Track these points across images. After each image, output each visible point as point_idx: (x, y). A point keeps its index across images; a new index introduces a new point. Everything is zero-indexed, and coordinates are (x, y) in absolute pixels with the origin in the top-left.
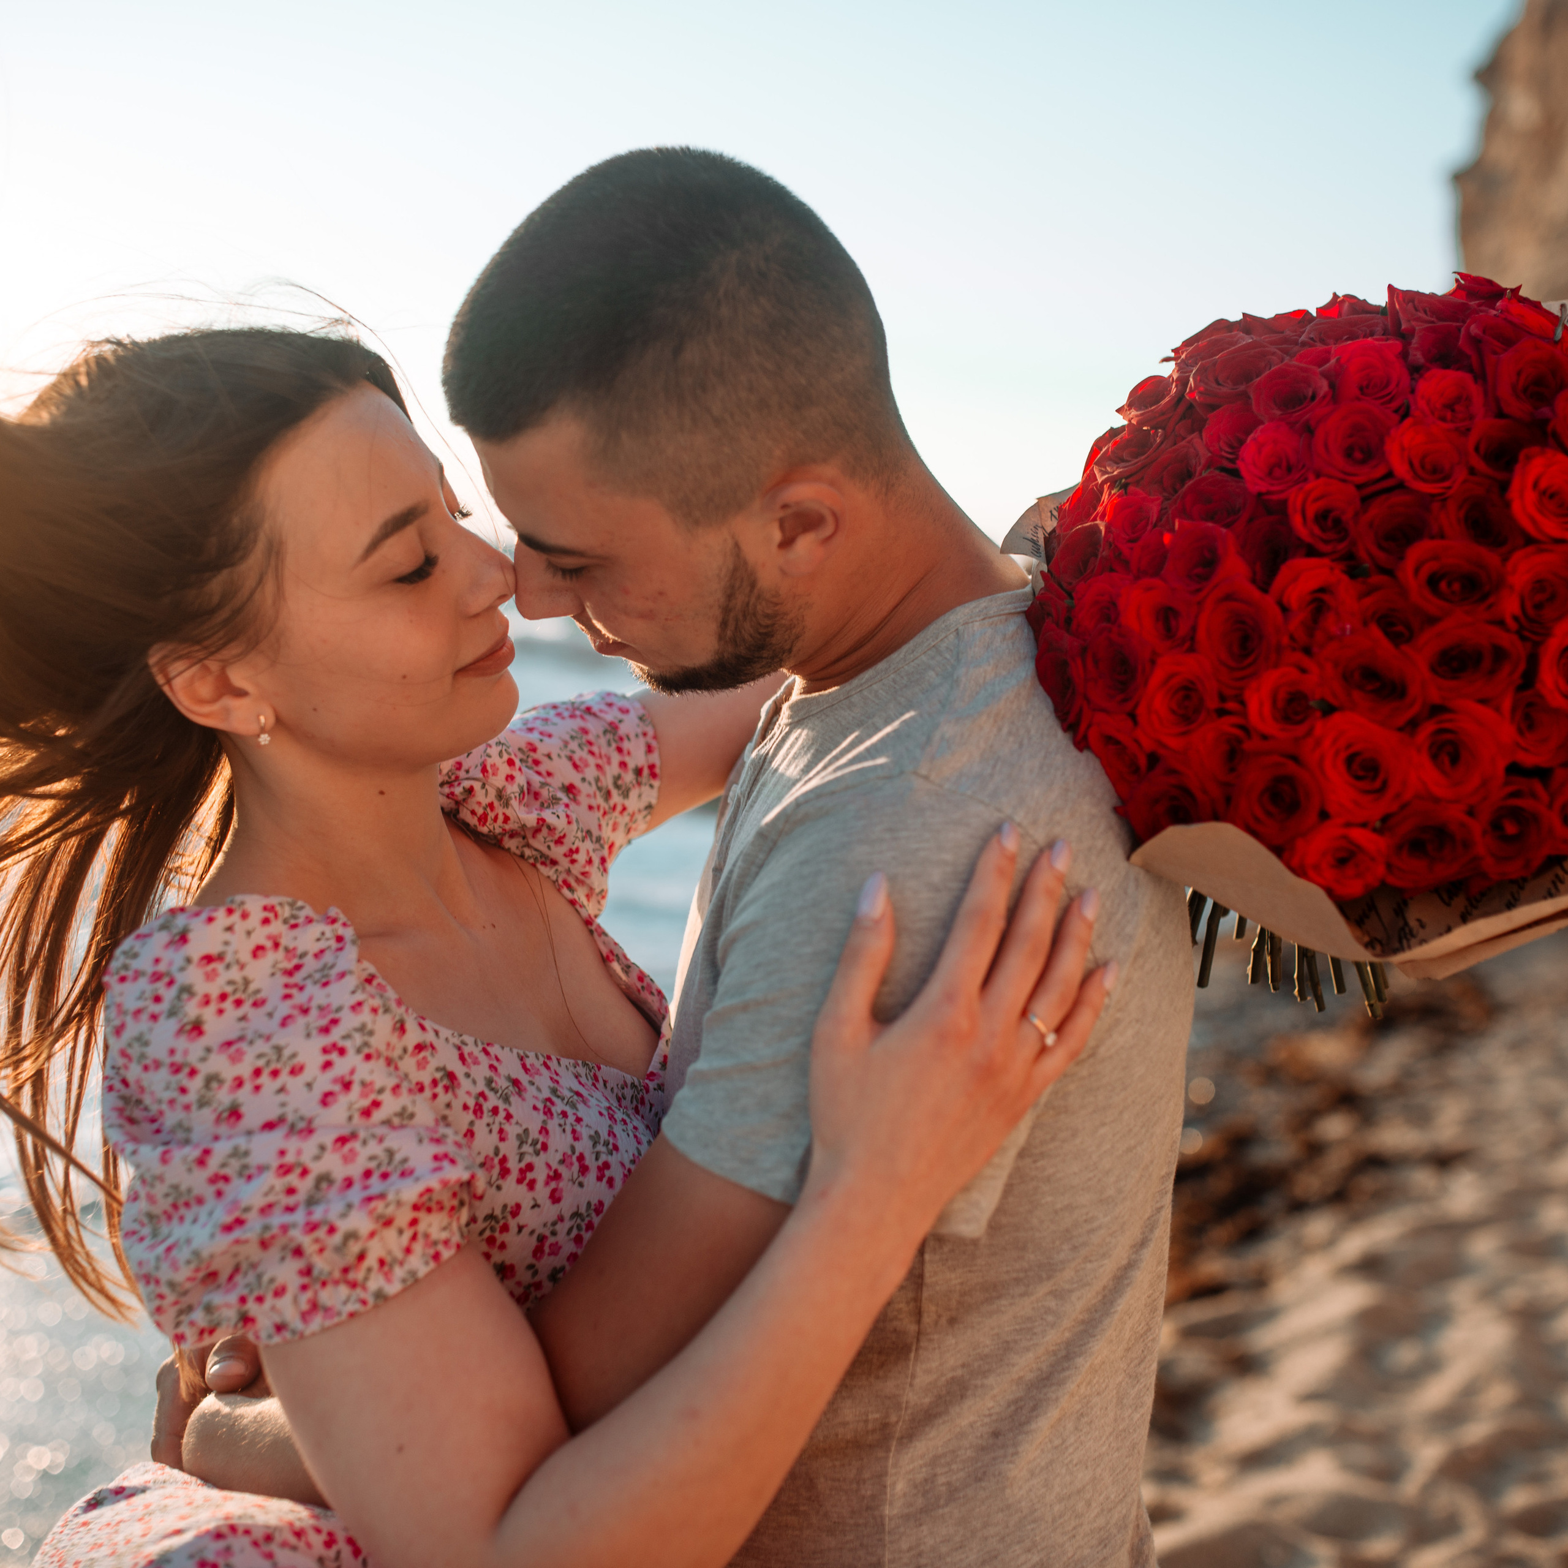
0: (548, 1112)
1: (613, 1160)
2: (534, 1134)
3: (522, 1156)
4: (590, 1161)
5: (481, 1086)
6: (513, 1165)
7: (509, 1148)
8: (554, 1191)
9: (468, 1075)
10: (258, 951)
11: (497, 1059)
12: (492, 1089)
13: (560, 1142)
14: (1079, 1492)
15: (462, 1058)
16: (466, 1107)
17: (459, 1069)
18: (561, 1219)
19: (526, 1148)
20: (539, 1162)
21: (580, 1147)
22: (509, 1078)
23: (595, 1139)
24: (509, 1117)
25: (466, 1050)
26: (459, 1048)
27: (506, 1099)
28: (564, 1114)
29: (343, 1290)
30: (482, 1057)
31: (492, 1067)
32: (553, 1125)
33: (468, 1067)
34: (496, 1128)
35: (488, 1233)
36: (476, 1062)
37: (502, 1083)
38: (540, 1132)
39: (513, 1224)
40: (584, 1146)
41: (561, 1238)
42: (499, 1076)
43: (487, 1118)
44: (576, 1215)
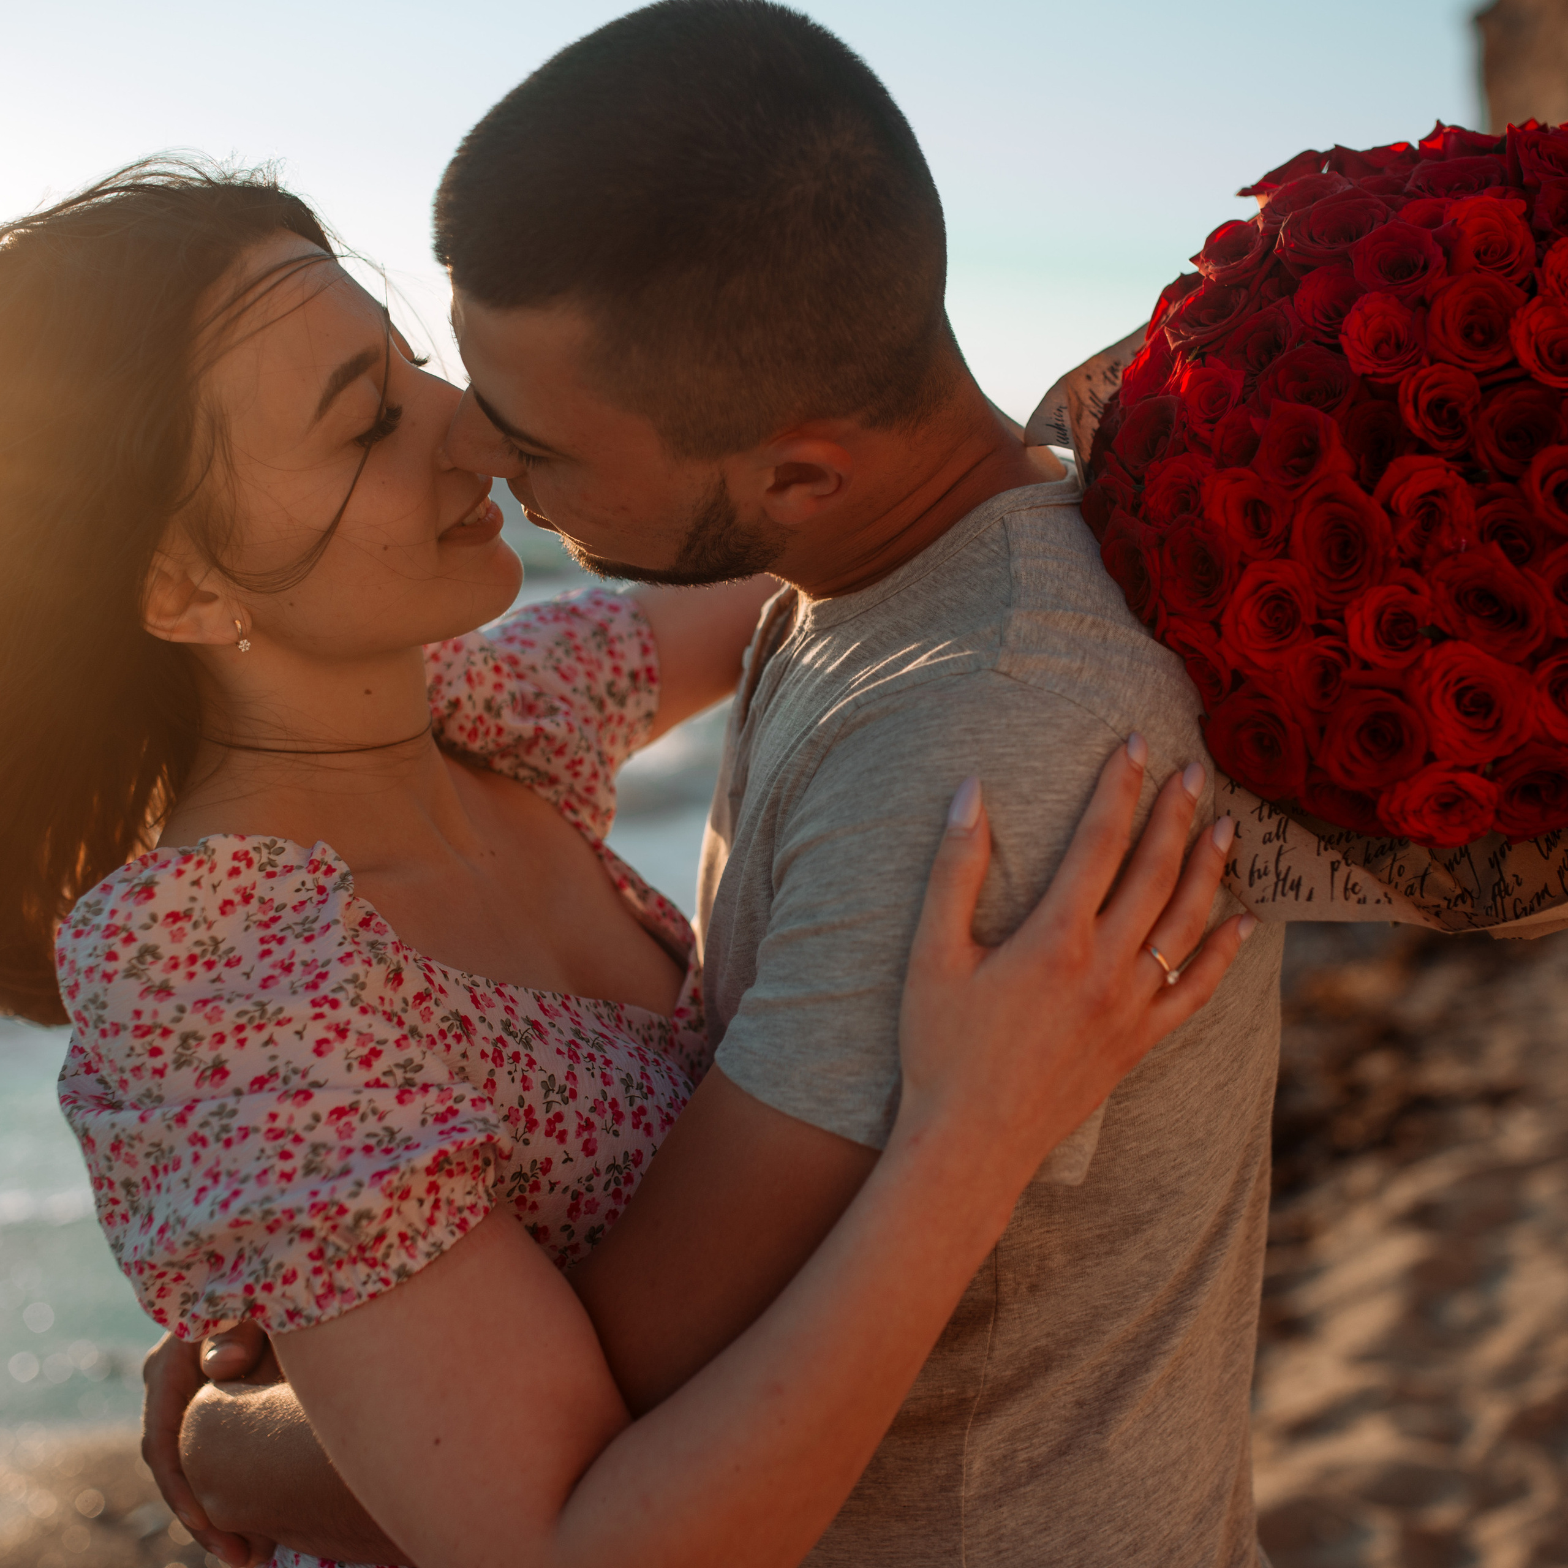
0: (574, 1056)
1: (649, 1104)
2: (561, 1080)
3: (549, 1104)
4: (624, 1107)
5: (499, 1031)
6: (541, 1116)
7: (535, 1097)
8: (587, 1142)
9: (483, 1019)
10: (226, 906)
11: (513, 1001)
12: (511, 1034)
13: (589, 1088)
14: (1174, 1463)
15: (475, 1000)
16: (484, 1055)
17: (473, 1014)
18: (596, 1172)
19: (554, 1096)
20: (568, 1111)
21: (611, 1092)
22: (527, 1020)
23: (627, 1082)
24: (531, 1063)
25: (479, 992)
26: (470, 990)
27: (527, 1044)
28: (591, 1057)
29: (362, 1269)
30: (496, 998)
31: (508, 1009)
32: (580, 1070)
33: (483, 1011)
34: (518, 1076)
35: (517, 1193)
36: (490, 1005)
37: (521, 1026)
38: (567, 1078)
39: (544, 1181)
40: (616, 1091)
41: (598, 1193)
42: (517, 1018)
43: (508, 1066)
44: (613, 1167)
